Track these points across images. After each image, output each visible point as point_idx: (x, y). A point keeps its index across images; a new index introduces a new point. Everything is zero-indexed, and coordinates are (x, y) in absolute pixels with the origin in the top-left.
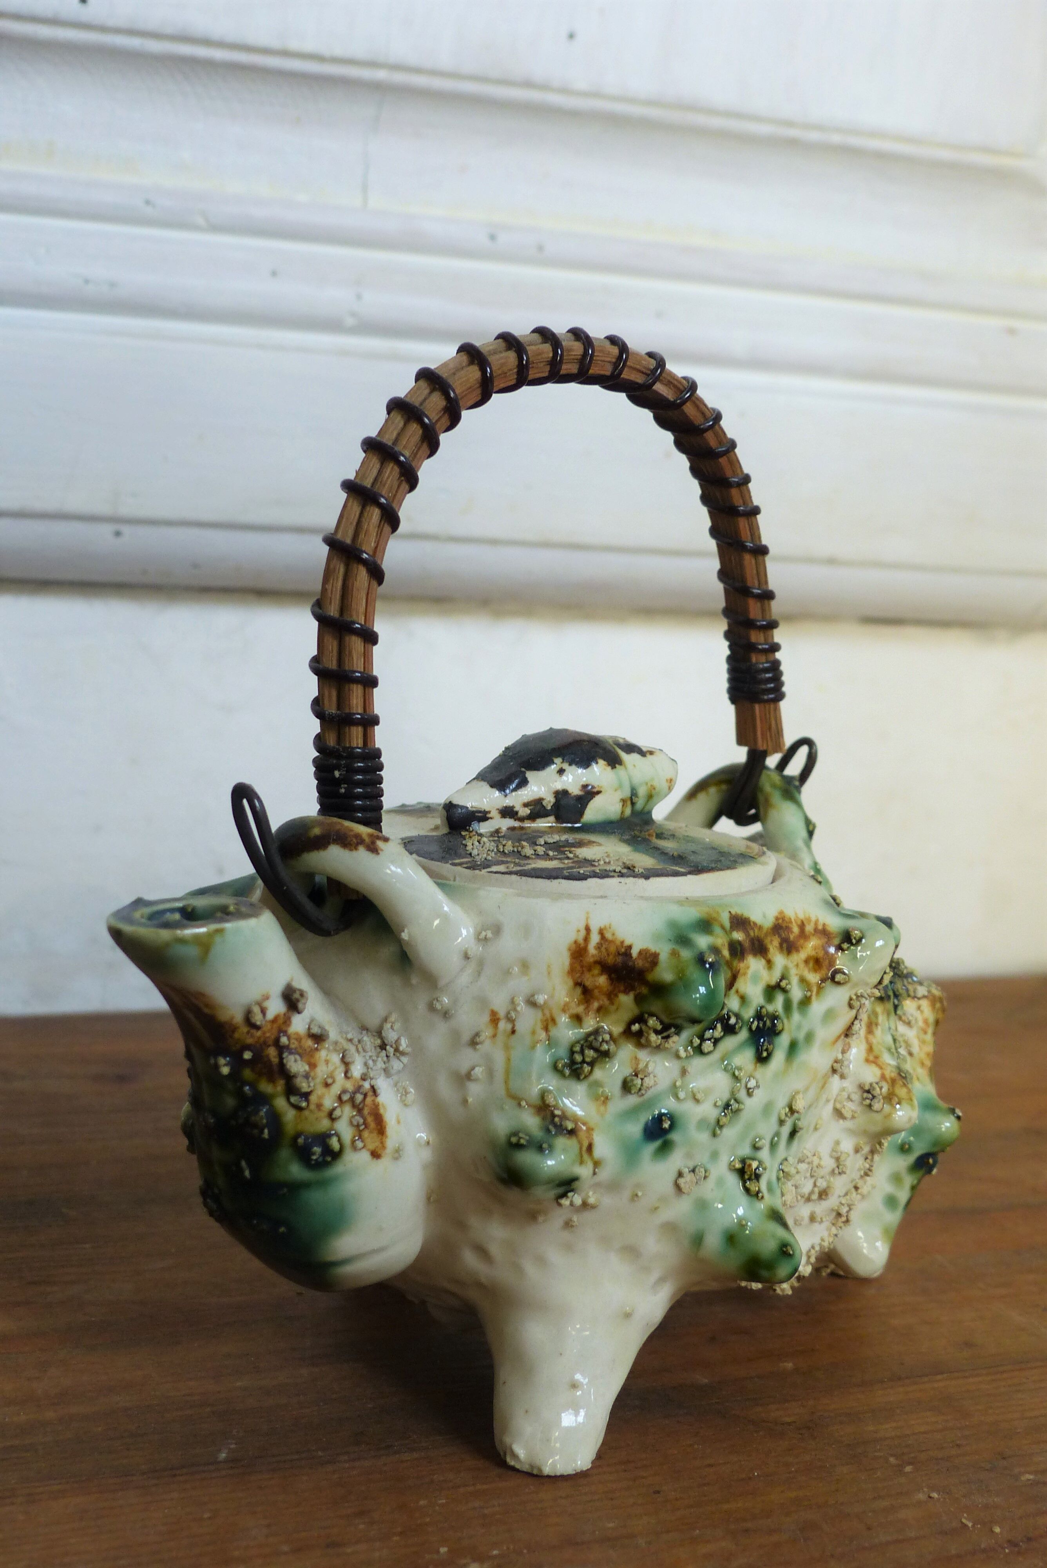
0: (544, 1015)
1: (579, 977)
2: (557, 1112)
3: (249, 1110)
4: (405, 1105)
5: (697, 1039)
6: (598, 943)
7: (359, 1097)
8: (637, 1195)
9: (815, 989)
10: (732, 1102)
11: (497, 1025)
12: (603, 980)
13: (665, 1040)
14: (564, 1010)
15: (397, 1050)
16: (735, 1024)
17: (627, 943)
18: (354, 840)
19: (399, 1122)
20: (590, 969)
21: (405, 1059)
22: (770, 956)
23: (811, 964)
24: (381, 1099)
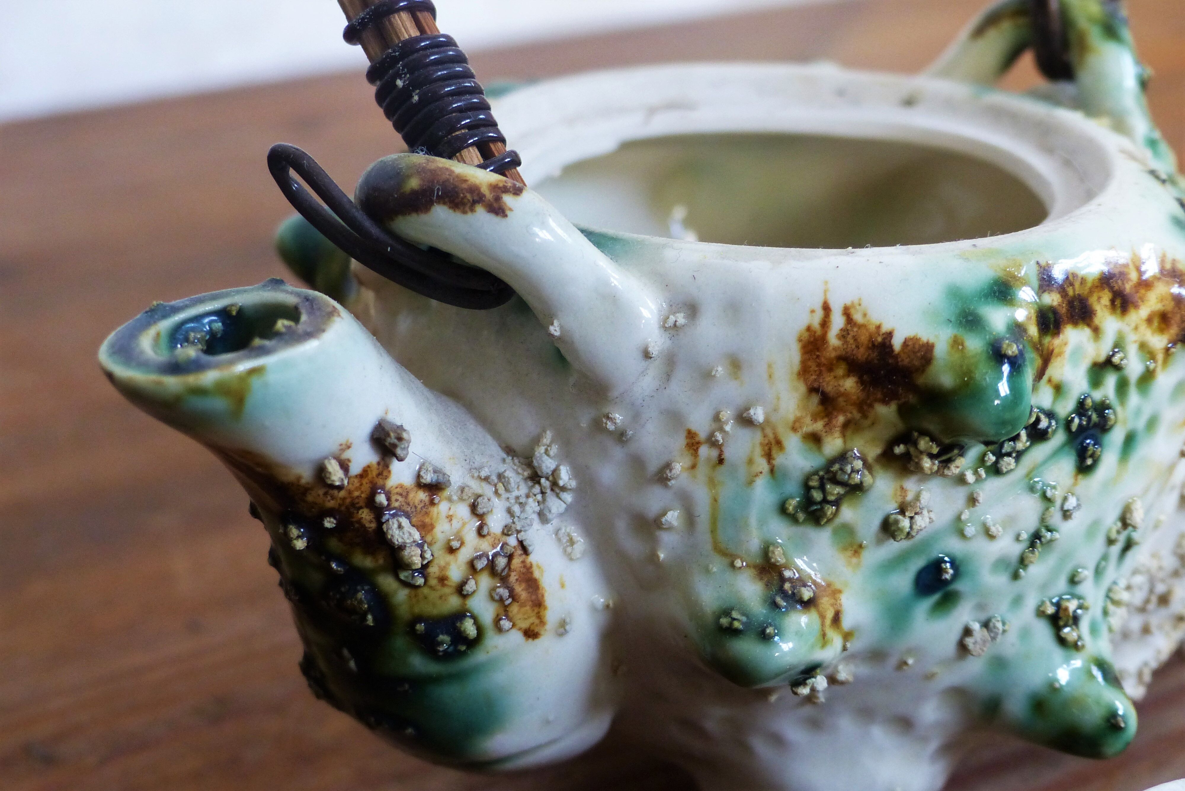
0: (765, 436)
1: (815, 380)
2: (787, 574)
3: (343, 589)
4: (571, 559)
5: (991, 455)
6: (841, 330)
7: (501, 562)
8: (905, 663)
9: (1160, 357)
10: (1043, 530)
11: (696, 451)
12: (850, 384)
13: (944, 465)
14: (794, 429)
15: (554, 484)
16: (1048, 427)
17: (885, 328)
18: (469, 196)
19: (563, 586)
20: (830, 369)
21: (568, 497)
22: (1097, 321)
23: (1156, 323)
24: (533, 558)
